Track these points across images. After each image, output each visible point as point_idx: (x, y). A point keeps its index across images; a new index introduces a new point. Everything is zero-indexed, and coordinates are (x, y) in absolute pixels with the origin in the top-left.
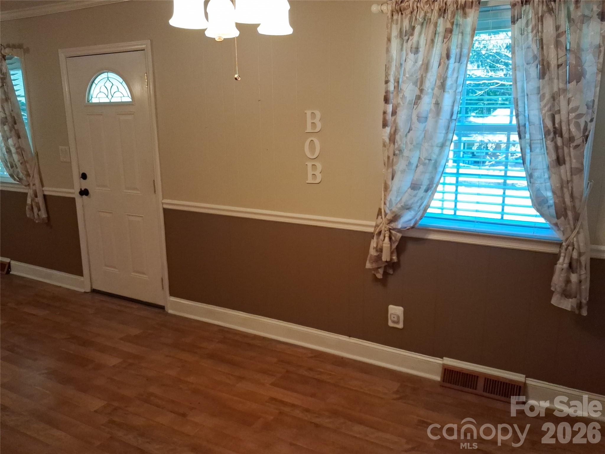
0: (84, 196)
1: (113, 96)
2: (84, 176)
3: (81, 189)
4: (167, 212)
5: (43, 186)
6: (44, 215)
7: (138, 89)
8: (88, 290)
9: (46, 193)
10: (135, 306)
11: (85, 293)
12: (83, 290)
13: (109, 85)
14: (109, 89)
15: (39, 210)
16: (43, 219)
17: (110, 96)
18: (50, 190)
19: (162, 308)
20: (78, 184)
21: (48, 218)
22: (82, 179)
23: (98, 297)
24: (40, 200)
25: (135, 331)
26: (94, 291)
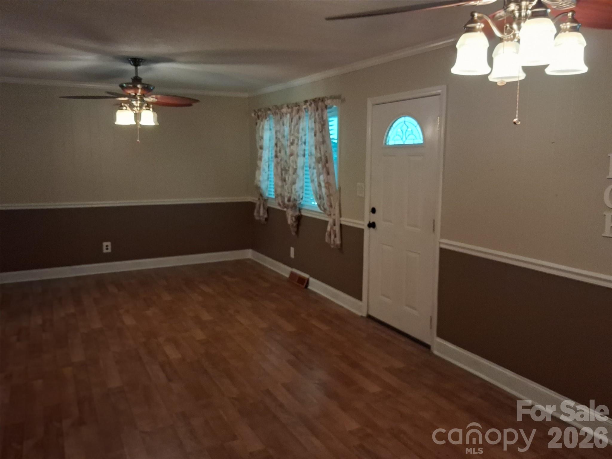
0: (372, 229)
1: (407, 138)
2: (373, 211)
3: (370, 222)
4: (443, 251)
5: (341, 216)
6: (338, 242)
7: (430, 131)
8: (365, 315)
9: (343, 223)
10: (403, 339)
11: (362, 317)
12: (360, 314)
13: (405, 128)
14: (404, 132)
15: (335, 236)
16: (337, 245)
17: (404, 139)
18: (346, 221)
19: (428, 347)
20: (368, 217)
21: (341, 244)
22: (371, 214)
23: (372, 324)
24: (337, 228)
25: (399, 364)
26: (370, 317)
